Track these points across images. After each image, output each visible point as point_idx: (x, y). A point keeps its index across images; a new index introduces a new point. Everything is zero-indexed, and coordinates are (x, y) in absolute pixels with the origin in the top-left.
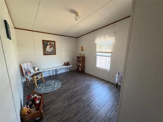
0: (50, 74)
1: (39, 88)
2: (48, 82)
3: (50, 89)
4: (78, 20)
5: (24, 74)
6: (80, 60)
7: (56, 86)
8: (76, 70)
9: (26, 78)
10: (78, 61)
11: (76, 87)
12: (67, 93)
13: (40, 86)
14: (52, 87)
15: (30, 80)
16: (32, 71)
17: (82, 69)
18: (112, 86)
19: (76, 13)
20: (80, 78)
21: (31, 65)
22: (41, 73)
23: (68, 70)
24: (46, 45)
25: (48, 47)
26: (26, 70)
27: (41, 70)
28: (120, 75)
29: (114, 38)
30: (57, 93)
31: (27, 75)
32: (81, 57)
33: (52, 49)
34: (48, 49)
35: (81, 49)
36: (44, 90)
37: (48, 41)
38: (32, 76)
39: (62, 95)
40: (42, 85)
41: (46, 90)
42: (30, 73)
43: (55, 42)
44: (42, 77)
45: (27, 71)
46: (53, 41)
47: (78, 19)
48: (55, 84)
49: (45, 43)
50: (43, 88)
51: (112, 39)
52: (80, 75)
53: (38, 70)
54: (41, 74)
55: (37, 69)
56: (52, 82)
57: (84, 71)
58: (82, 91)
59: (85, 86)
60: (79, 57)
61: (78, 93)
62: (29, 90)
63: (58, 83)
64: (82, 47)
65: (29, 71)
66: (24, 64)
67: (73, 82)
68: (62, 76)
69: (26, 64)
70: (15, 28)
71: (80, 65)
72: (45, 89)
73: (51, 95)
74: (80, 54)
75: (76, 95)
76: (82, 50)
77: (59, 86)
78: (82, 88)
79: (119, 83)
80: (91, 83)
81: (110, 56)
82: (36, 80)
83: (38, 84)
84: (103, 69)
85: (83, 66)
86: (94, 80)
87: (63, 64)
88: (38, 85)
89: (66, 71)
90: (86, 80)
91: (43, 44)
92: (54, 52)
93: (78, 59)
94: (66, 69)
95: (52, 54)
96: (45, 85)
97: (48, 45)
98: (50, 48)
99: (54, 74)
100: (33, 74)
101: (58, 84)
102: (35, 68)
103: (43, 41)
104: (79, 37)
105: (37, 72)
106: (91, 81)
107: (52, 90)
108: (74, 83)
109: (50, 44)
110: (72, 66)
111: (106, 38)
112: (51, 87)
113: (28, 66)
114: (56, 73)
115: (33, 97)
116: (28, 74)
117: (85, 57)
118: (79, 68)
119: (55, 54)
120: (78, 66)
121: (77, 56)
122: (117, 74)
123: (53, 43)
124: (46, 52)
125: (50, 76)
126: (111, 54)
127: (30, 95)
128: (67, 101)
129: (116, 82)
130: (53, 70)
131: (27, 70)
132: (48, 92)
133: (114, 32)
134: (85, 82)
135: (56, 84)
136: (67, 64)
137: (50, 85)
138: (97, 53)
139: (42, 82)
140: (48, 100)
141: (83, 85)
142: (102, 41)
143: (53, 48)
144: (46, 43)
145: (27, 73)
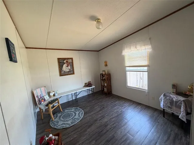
0: (68, 99)
1: (56, 120)
2: (66, 111)
3: (69, 122)
4: (100, 29)
5: (37, 103)
6: (104, 78)
7: (77, 117)
8: (100, 91)
9: (40, 108)
10: (103, 79)
11: (103, 117)
12: (93, 128)
13: (57, 117)
14: (72, 117)
15: (44, 110)
16: (47, 98)
17: (108, 90)
18: (156, 114)
19: (97, 20)
20: (107, 102)
21: (45, 91)
22: (57, 99)
23: (91, 93)
24: (62, 64)
25: (65, 66)
26: (39, 97)
27: (57, 95)
28: (168, 98)
29: (150, 47)
30: (79, 128)
31: (40, 104)
32: (105, 74)
33: (69, 67)
34: (65, 68)
35: (104, 64)
36: (62, 123)
37: (64, 59)
38: (47, 105)
39: (86, 131)
40: (59, 115)
41: (64, 124)
42: (45, 100)
43: (72, 59)
44: (59, 105)
45: (40, 99)
46: (70, 58)
47: (101, 27)
48: (75, 114)
49: (60, 61)
50: (61, 121)
51: (146, 47)
52: (107, 97)
53: (54, 95)
54: (58, 101)
55: (52, 95)
56: (72, 110)
57: (111, 92)
58: (113, 123)
59: (117, 115)
60: (102, 75)
61: (109, 127)
62: (43, 123)
63: (79, 112)
64: (106, 62)
65: (42, 99)
66: (37, 90)
67: (99, 109)
68: (84, 101)
69: (39, 89)
70: (26, 48)
71: (106, 84)
72: (63, 121)
73: (72, 132)
74: (104, 71)
75: (106, 131)
76: (106, 65)
77: (81, 116)
78: (113, 118)
79: (167, 109)
80: (124, 110)
81: (147, 71)
82: (51, 110)
83: (54, 114)
84: (138, 88)
85: (110, 86)
86: (127, 104)
87: (84, 85)
88: (54, 117)
89: (88, 93)
90: (116, 106)
91: (59, 62)
92: (71, 71)
93: (102, 78)
94: (88, 91)
95: (70, 74)
96: (62, 115)
97: (64, 63)
98: (67, 66)
99: (74, 98)
100: (48, 101)
101: (79, 114)
102: (50, 94)
103: (59, 59)
104: (100, 50)
105: (52, 99)
106: (122, 106)
107: (72, 123)
108: (101, 110)
109: (67, 62)
110: (94, 87)
111: (138, 47)
112: (70, 118)
113: (41, 92)
114: (75, 97)
115: (47, 138)
116: (42, 103)
117: (111, 74)
118: (103, 89)
119: (73, 73)
120: (103, 87)
121: (101, 74)
122: (162, 96)
123: (70, 61)
124: (63, 72)
125: (68, 102)
126: (148, 68)
127: (44, 137)
128: (94, 141)
129: (162, 107)
130: (72, 94)
131: (41, 97)
132: (68, 126)
133: (149, 38)
134: (115, 109)
135: (77, 113)
136: (88, 85)
137: (69, 115)
138: (126, 67)
139: (59, 111)
140: (68, 140)
141: (113, 114)
142: (132, 51)
143: (71, 66)
144: (62, 61)
145: (40, 101)
